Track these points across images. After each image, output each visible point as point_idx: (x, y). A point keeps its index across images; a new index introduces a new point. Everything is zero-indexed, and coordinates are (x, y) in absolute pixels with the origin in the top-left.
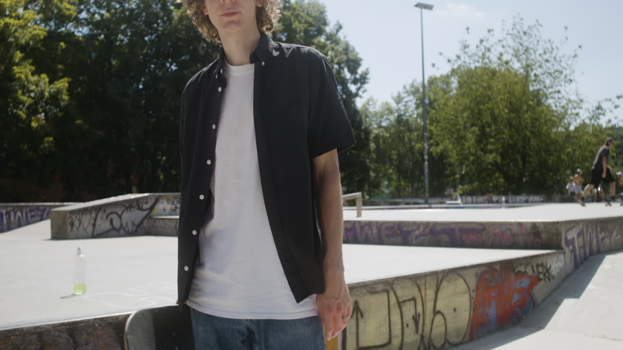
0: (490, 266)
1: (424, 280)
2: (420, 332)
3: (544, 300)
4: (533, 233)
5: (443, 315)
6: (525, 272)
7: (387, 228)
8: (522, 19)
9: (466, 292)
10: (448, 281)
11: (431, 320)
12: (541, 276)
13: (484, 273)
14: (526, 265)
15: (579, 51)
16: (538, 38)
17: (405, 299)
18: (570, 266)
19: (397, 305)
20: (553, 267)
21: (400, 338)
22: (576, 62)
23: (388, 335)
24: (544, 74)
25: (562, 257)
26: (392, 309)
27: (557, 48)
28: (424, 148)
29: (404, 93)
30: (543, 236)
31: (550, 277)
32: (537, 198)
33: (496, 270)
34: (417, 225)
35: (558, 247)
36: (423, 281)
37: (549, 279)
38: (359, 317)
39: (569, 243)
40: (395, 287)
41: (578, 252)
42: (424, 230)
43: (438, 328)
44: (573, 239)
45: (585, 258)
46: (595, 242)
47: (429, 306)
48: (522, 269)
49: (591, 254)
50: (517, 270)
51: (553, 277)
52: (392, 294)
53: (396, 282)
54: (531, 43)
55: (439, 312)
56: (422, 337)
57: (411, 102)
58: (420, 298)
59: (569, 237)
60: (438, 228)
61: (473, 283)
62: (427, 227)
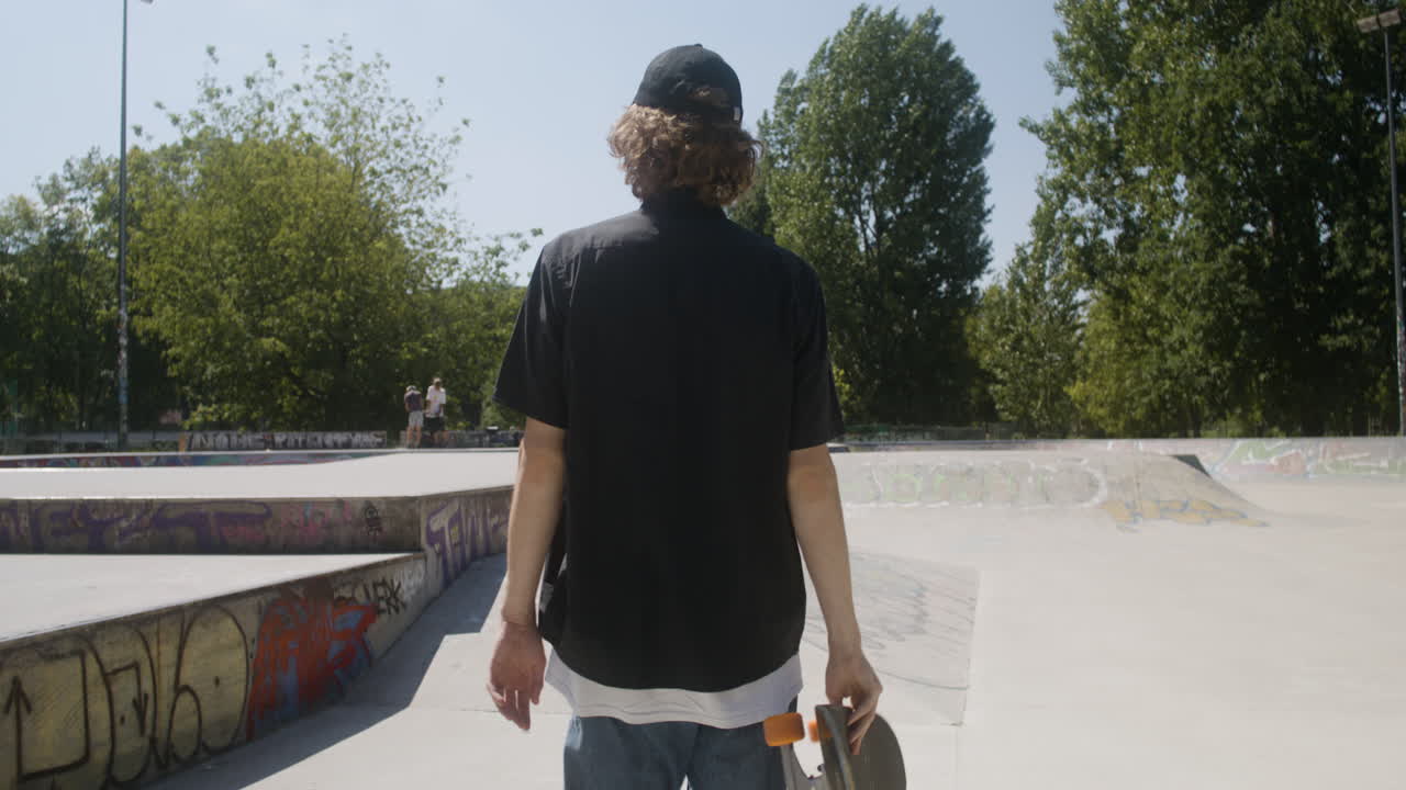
0: (285, 589)
1: (155, 625)
2: (148, 731)
3: (388, 650)
4: (368, 520)
5: (193, 693)
6: (353, 599)
7: (53, 516)
8: (350, 48)
9: (239, 645)
10: (205, 626)
11: (171, 706)
12: (383, 605)
13: (274, 604)
14: (355, 586)
15: (463, 129)
16: (380, 93)
17: (116, 666)
18: (436, 582)
19: (101, 680)
20: (404, 587)
21: (109, 747)
22: (456, 152)
23: (82, 744)
24: (390, 172)
25: (420, 566)
26: (90, 688)
27: (420, 119)
28: (119, 320)
29: (67, 179)
30: (386, 526)
31: (399, 605)
32: (368, 437)
33: (297, 597)
34: (122, 507)
35: (415, 548)
36: (154, 627)
37: (397, 610)
38: (23, 709)
39: (434, 537)
40: (98, 643)
41: (449, 555)
42: (139, 518)
43: (185, 722)
44: (442, 530)
45: (464, 567)
46: (481, 534)
47: (167, 678)
48: (345, 593)
49: (474, 556)
50: (336, 595)
51: (404, 605)
52: (90, 658)
53: (99, 633)
54: (364, 102)
55: (187, 688)
56: (153, 741)
57: (84, 204)
58: (148, 663)
59: (435, 528)
60: (172, 514)
61: (252, 625)
62: (146, 512)
